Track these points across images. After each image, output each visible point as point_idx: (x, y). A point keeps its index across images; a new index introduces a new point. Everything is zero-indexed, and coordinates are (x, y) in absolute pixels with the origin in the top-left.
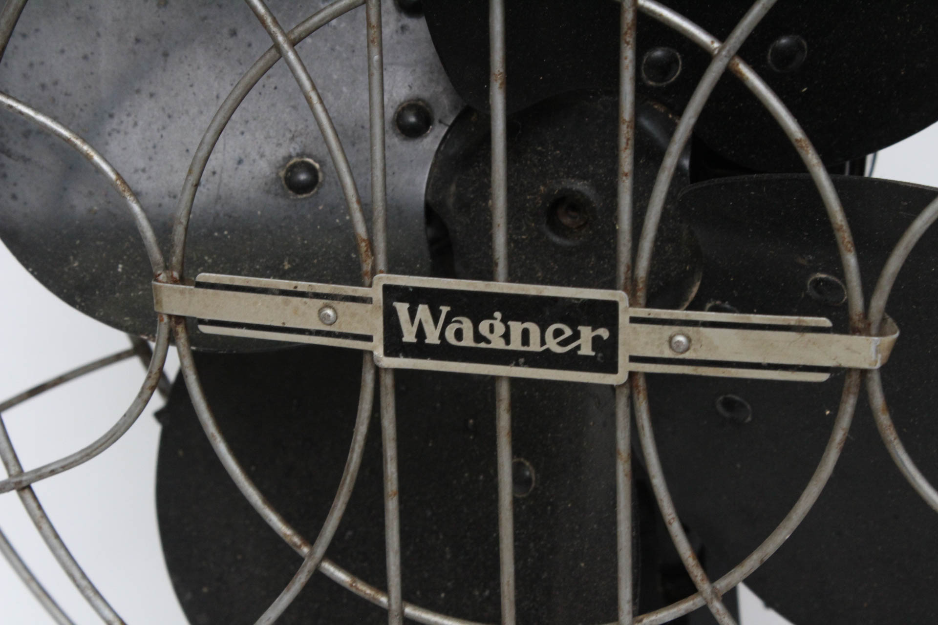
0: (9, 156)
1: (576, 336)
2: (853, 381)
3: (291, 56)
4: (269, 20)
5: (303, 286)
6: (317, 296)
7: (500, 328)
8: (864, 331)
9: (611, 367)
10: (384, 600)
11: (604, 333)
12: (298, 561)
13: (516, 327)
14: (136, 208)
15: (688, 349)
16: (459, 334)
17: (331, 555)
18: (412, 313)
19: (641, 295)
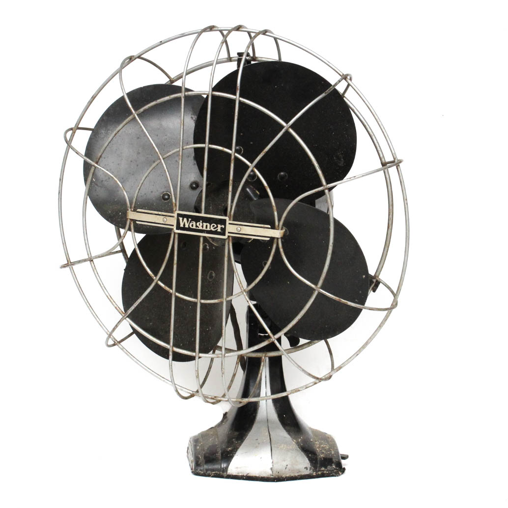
0: (98, 186)
1: (217, 227)
2: (276, 240)
3: (163, 161)
4: (159, 153)
5: (160, 213)
6: (163, 215)
7: (201, 224)
8: (278, 229)
9: (224, 234)
10: (171, 291)
11: (223, 226)
12: (152, 280)
13: (205, 224)
14: (125, 193)
15: (240, 231)
16: (192, 225)
17: (160, 279)
18: (183, 220)
19: (232, 218)
